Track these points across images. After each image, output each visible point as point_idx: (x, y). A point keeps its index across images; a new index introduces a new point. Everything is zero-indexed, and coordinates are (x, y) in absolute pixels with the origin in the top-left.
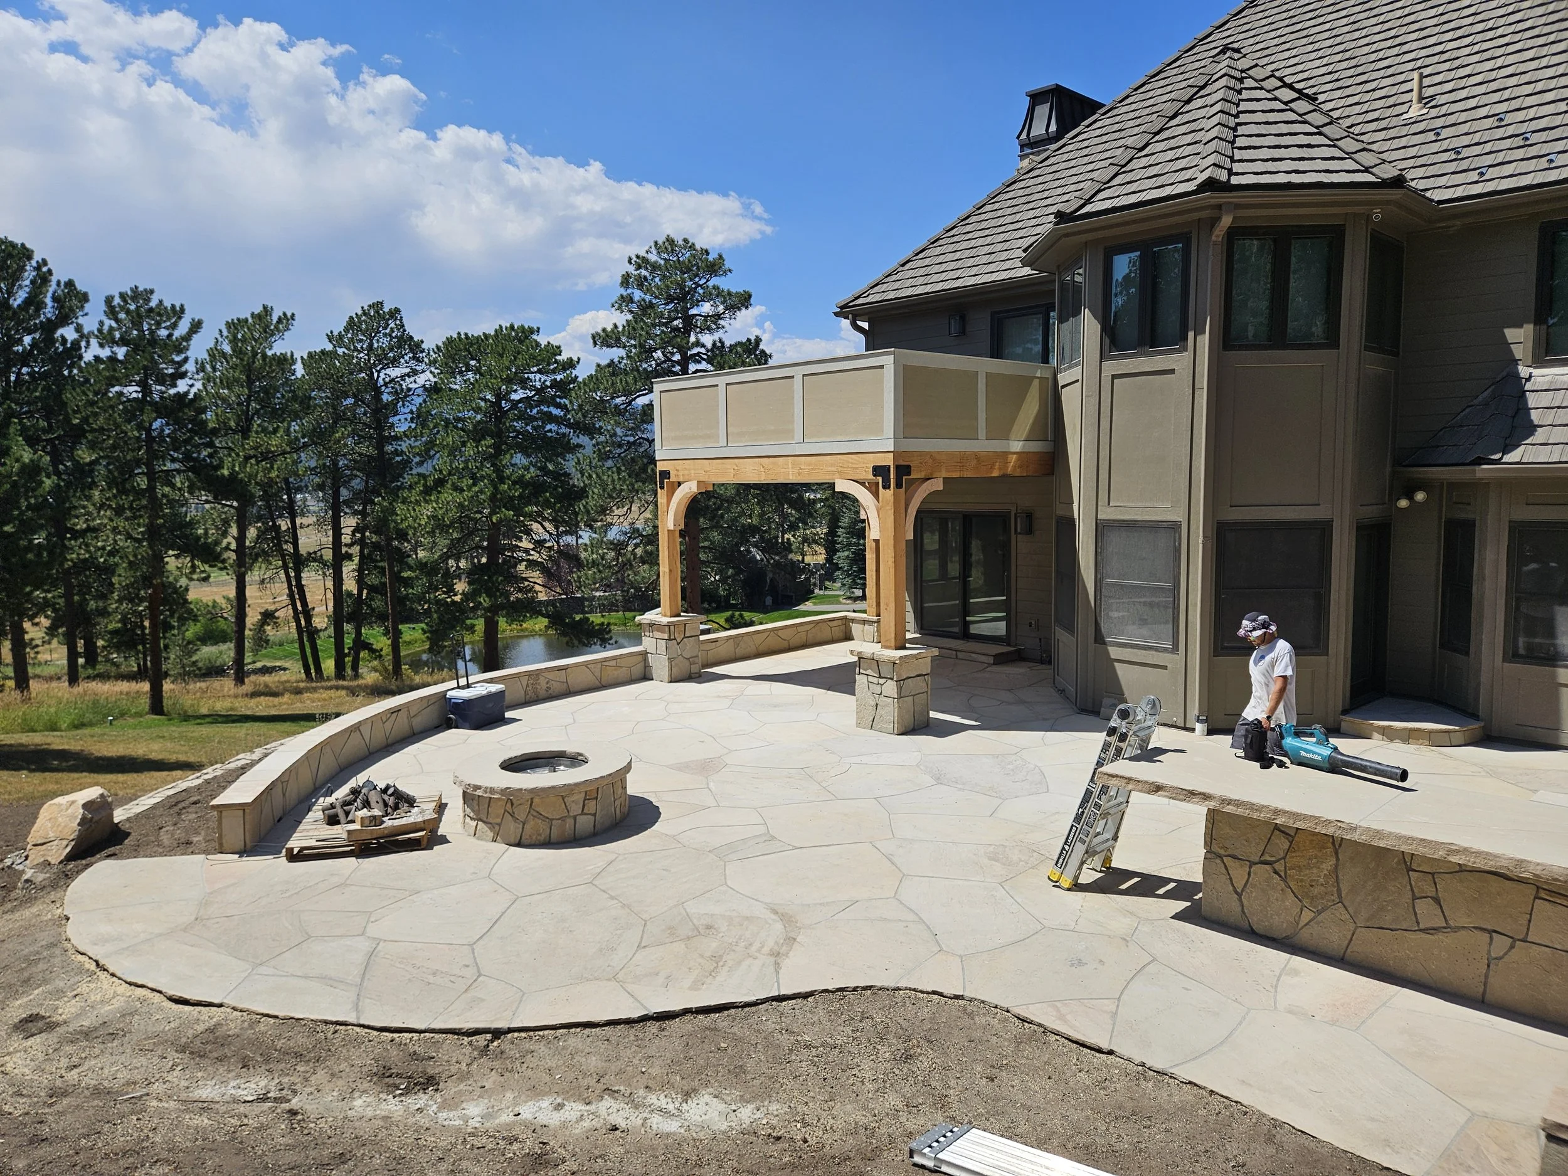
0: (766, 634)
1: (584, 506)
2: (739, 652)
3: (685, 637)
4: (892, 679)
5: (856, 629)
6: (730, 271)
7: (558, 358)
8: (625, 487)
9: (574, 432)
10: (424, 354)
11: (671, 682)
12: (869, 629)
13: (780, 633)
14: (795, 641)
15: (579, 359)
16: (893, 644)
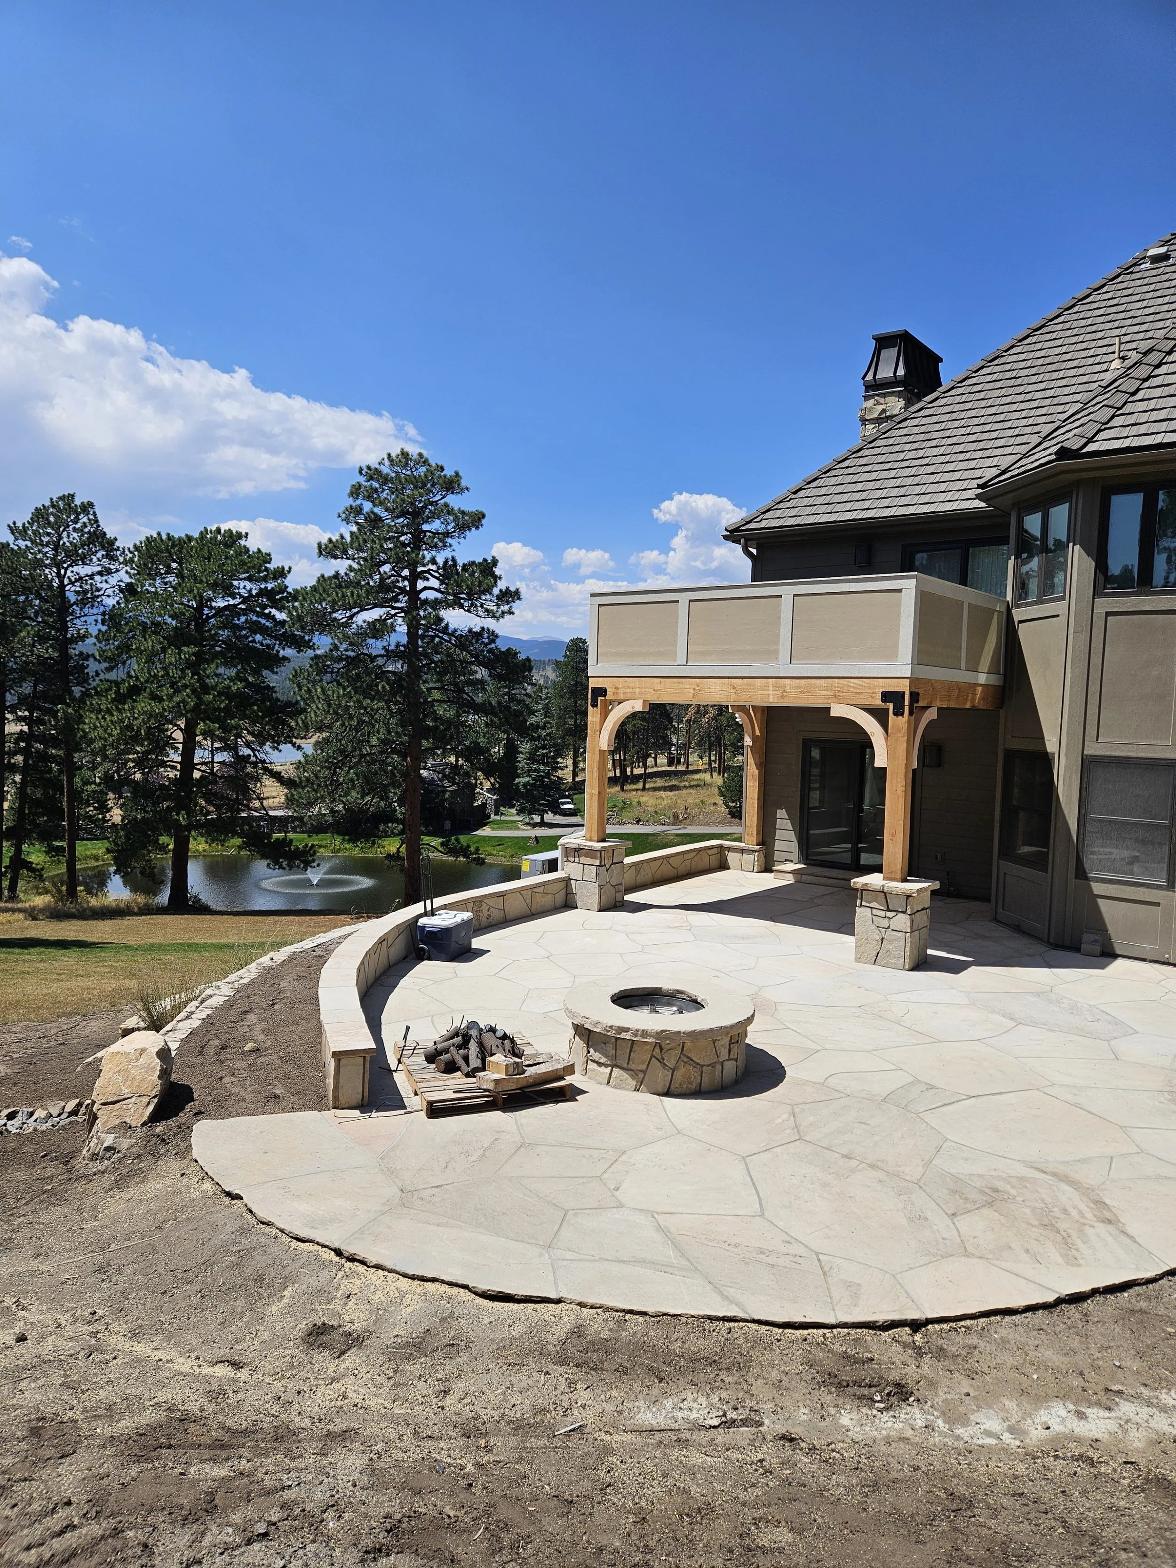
0: (659, 862)
2: (640, 879)
3: (613, 864)
4: (904, 912)
5: (732, 857)
6: (467, 489)
7: (267, 565)
8: (352, 704)
9: (280, 645)
10: (119, 553)
11: (600, 911)
12: (748, 858)
13: (671, 860)
14: (682, 869)
15: (290, 568)
16: (899, 876)
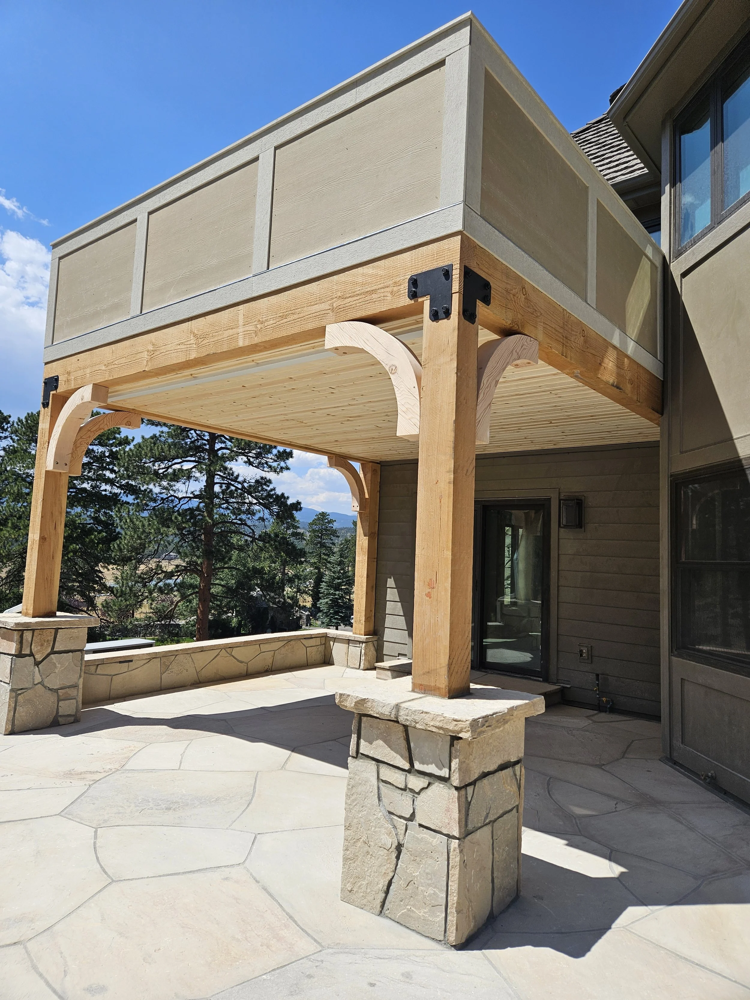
1: (118, 546)
3: (53, 652)
4: (445, 780)
5: (338, 650)
14: (254, 666)
16: (443, 682)
